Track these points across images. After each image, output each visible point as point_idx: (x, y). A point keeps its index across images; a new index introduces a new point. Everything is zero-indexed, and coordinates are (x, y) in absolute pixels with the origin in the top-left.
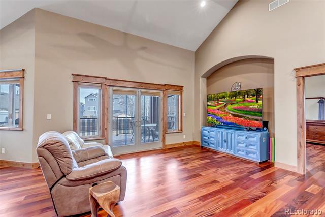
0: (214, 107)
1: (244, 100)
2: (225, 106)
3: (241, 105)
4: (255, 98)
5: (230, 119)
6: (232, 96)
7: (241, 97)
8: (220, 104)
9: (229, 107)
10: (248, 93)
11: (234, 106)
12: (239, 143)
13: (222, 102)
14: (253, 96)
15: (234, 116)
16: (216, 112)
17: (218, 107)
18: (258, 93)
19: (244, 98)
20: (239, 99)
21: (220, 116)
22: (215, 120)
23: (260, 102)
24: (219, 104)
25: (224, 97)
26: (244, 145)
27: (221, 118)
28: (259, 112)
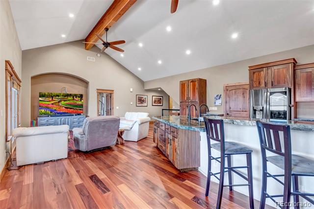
0: (47, 102)
1: (74, 99)
2: (59, 102)
3: (72, 102)
4: (80, 98)
5: (63, 110)
6: (65, 96)
7: (72, 97)
8: (55, 100)
9: (63, 102)
10: (76, 95)
11: (66, 102)
12: (74, 122)
13: (56, 100)
14: (79, 97)
15: (66, 108)
16: (50, 106)
17: (53, 102)
18: (81, 96)
19: (73, 97)
20: (69, 98)
21: (54, 108)
22: (49, 112)
23: (82, 101)
24: (52, 100)
25: (58, 96)
26: (77, 123)
27: (55, 110)
28: (82, 106)
